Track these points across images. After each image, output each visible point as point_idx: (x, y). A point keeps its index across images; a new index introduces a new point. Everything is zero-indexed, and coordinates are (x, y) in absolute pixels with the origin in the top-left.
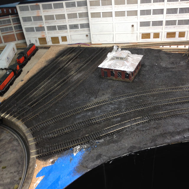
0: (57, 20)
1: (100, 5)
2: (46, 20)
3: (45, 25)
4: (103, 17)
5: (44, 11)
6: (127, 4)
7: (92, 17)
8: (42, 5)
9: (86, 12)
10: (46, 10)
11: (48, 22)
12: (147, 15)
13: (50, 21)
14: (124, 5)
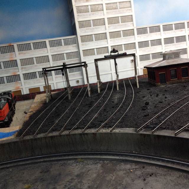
0: (38, 64)
1: (93, 41)
2: (22, 66)
3: (21, 73)
4: (97, 54)
5: (19, 54)
6: (123, 36)
7: (84, 56)
8: (18, 45)
9: (76, 50)
10: (23, 52)
11: (25, 68)
12: (145, 48)
13: (28, 66)
14: (120, 38)
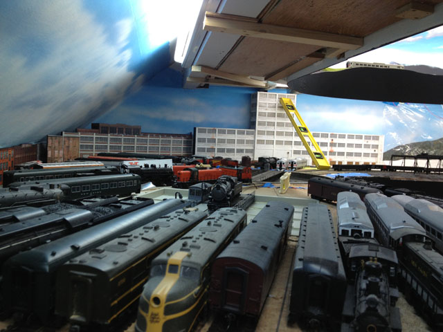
0: (227, 144)
1: (265, 135)
2: (218, 143)
3: (216, 147)
4: (266, 144)
5: (218, 135)
7: (258, 144)
8: (218, 130)
9: (253, 139)
10: (221, 134)
12: (299, 146)
13: (221, 144)
14: (283, 136)
